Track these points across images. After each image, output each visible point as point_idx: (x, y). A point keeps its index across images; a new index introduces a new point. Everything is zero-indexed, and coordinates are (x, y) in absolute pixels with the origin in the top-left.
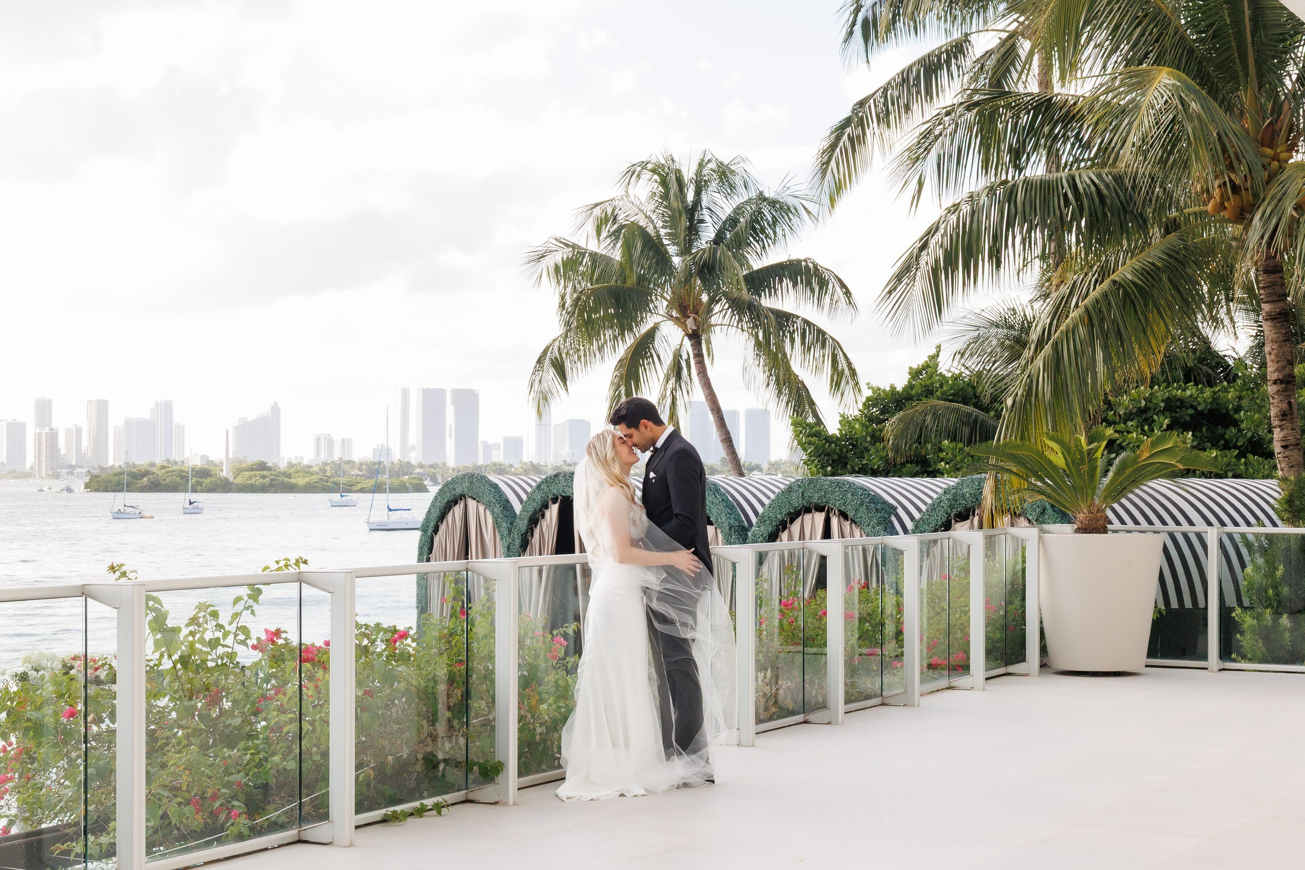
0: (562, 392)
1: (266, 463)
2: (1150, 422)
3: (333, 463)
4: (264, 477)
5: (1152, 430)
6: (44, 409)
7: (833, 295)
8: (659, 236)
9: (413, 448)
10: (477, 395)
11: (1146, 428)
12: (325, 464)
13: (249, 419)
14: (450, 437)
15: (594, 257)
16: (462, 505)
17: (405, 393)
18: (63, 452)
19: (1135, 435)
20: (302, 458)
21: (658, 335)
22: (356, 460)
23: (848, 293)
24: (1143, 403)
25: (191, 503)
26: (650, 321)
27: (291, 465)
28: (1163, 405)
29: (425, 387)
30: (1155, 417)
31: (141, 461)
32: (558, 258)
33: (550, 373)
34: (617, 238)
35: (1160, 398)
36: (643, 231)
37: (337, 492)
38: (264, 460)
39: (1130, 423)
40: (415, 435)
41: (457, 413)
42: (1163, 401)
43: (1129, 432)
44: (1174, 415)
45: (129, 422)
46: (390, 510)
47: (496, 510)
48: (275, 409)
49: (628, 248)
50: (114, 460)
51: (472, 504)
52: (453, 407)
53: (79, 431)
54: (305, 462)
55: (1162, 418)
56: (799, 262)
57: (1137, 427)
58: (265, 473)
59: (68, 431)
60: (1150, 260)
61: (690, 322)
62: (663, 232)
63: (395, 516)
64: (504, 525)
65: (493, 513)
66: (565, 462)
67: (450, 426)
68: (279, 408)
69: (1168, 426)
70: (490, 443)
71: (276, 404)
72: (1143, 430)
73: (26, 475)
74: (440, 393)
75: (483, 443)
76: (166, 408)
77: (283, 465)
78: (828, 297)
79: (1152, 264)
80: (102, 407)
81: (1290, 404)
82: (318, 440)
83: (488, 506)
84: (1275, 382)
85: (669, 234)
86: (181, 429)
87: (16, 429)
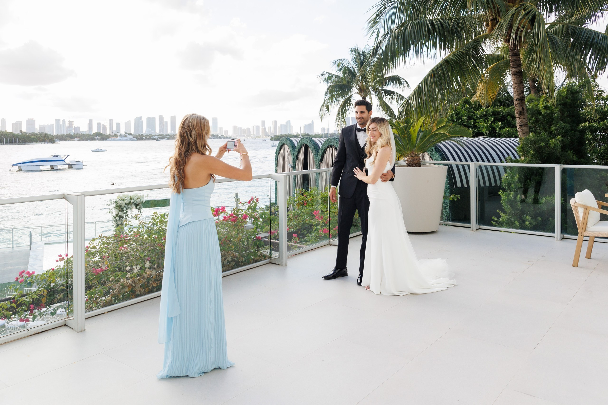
0: (328, 114)
2: (487, 119)
5: (488, 121)
6: (263, 123)
7: (403, 85)
8: (354, 70)
11: (486, 121)
13: (307, 124)
15: (336, 76)
16: (284, 146)
18: (267, 132)
19: (482, 123)
21: (352, 97)
23: (408, 85)
24: (485, 113)
26: (352, 93)
28: (491, 113)
30: (489, 117)
32: (326, 76)
33: (325, 109)
34: (341, 71)
35: (490, 111)
36: (348, 69)
39: (481, 120)
42: (491, 112)
43: (480, 122)
44: (495, 116)
45: (281, 125)
47: (291, 148)
48: (313, 122)
49: (344, 73)
50: (278, 134)
51: (286, 146)
53: (271, 127)
55: (491, 118)
56: (394, 76)
57: (483, 121)
59: (268, 127)
60: (461, 51)
61: (362, 94)
62: (355, 69)
64: (292, 153)
69: (493, 120)
72: (485, 122)
73: (260, 137)
76: (289, 122)
78: (402, 85)
79: (462, 52)
80: (276, 122)
81: (523, 108)
84: (516, 100)
85: (357, 69)
86: (292, 127)
87: (258, 127)
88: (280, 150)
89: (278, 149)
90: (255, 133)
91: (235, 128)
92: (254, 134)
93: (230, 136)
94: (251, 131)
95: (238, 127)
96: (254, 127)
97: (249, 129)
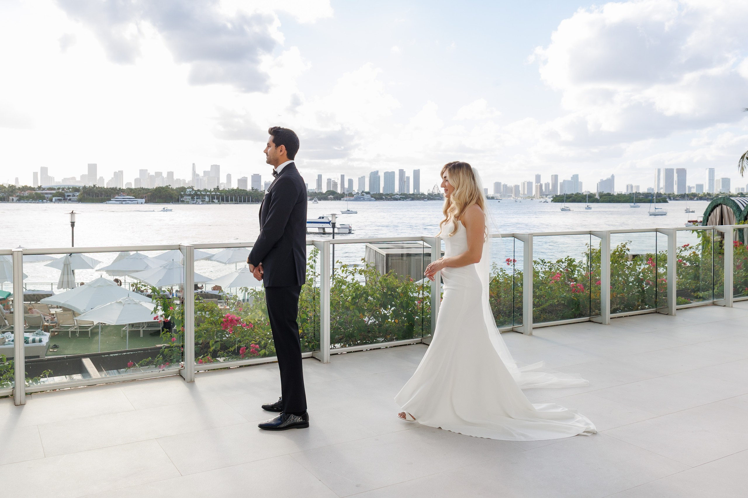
1: (611, 194)
3: (633, 193)
4: (610, 198)
6: (538, 178)
9: (662, 188)
10: (686, 170)
12: (630, 194)
13: (604, 180)
14: (676, 184)
16: (720, 207)
17: (659, 171)
18: (544, 191)
20: (622, 192)
22: (641, 192)
25: (588, 206)
27: (618, 194)
29: (666, 168)
31: (569, 193)
37: (633, 203)
38: (609, 192)
40: (662, 184)
41: (678, 176)
45: (564, 181)
46: (656, 209)
47: (734, 208)
48: (613, 176)
51: (724, 207)
52: (677, 175)
53: (549, 184)
54: (623, 193)
58: (610, 196)
59: (546, 184)
63: (657, 210)
64: (737, 213)
65: (733, 209)
66: (720, 192)
67: (676, 181)
68: (614, 176)
70: (691, 186)
71: (613, 175)
73: (533, 198)
74: (672, 170)
75: (688, 186)
76: (576, 177)
77: (616, 194)
80: (556, 177)
82: (627, 186)
83: (731, 207)
86: (581, 183)
87: (530, 184)
88: (712, 211)
89: (710, 210)
90: (526, 192)
91: (497, 185)
92: (524, 194)
93: (491, 196)
94: (521, 189)
95: (502, 184)
96: (524, 183)
97: (517, 187)
